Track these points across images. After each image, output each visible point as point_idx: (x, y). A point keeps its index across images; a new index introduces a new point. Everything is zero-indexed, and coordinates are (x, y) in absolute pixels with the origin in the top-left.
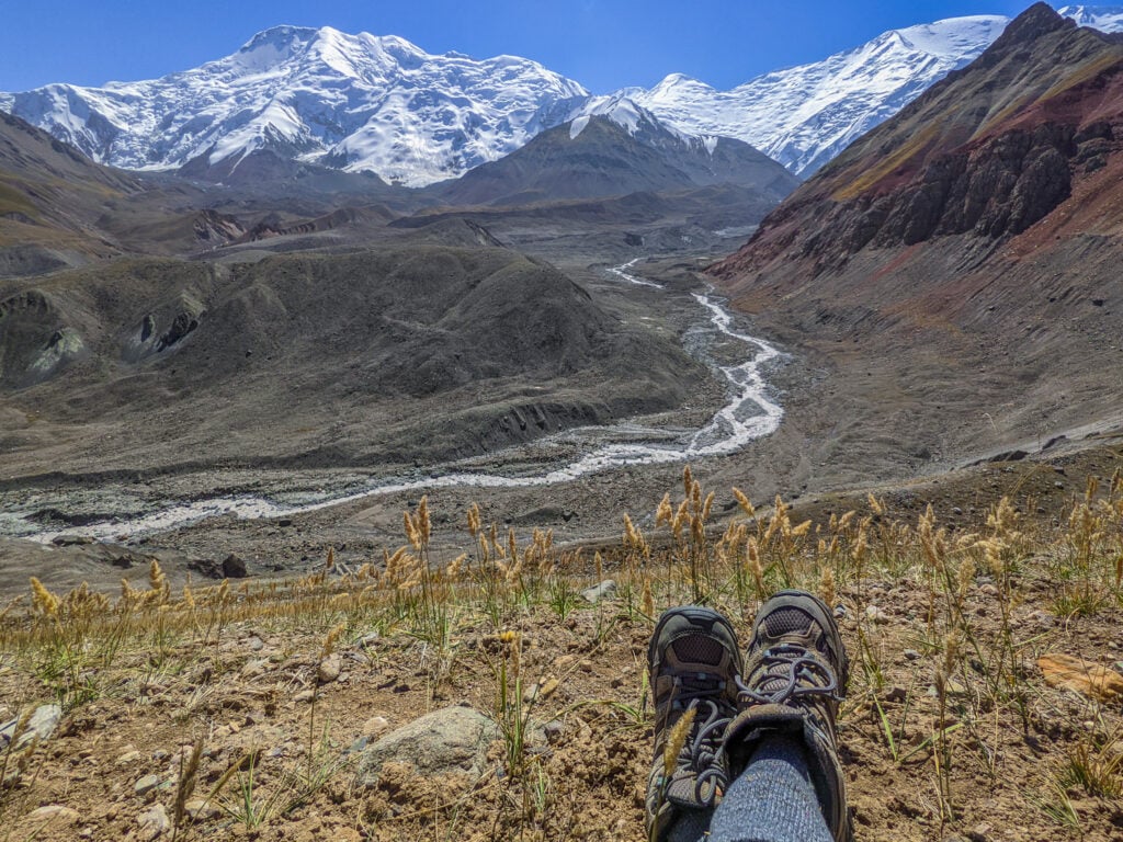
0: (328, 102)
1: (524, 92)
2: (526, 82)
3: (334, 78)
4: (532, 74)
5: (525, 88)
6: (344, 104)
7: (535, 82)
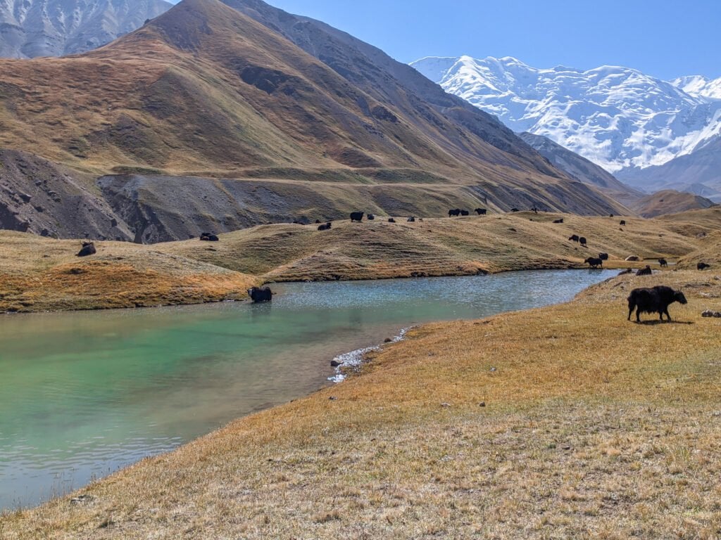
0: (495, 114)
1: (631, 95)
2: (630, 87)
3: (494, 96)
4: (634, 80)
5: (631, 92)
6: (506, 114)
7: (641, 86)
